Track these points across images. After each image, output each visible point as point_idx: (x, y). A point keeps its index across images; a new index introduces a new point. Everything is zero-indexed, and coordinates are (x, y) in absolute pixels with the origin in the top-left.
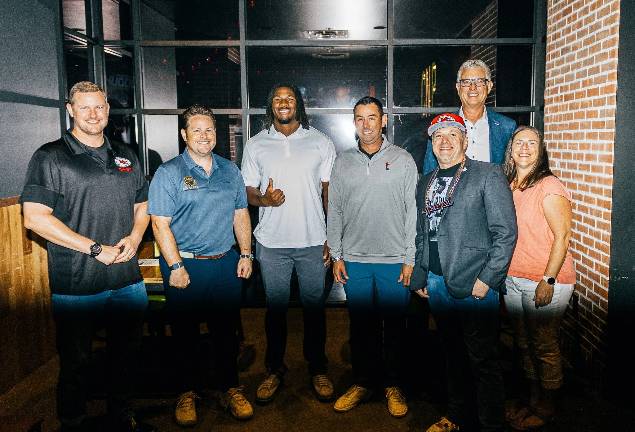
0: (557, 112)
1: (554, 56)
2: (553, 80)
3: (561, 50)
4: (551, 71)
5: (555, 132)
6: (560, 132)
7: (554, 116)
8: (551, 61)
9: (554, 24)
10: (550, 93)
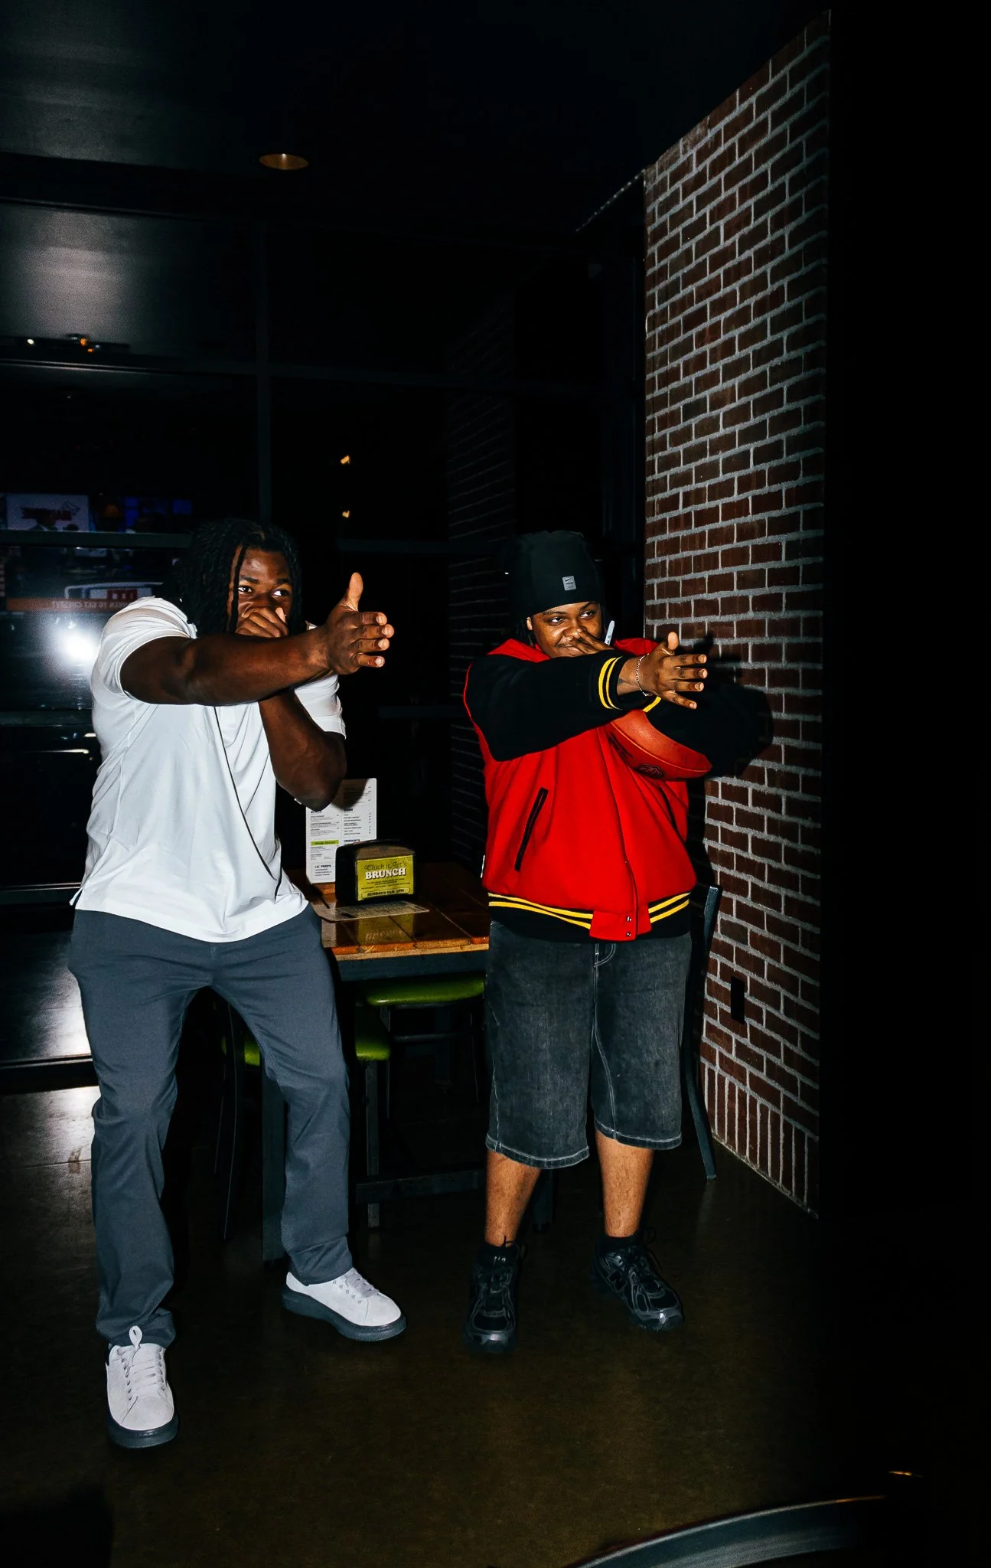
0: (677, 552)
1: (665, 422)
2: (666, 477)
3: (681, 407)
4: (660, 458)
5: (674, 600)
6: (685, 599)
7: (671, 562)
8: (657, 435)
9: (663, 349)
10: (656, 509)
